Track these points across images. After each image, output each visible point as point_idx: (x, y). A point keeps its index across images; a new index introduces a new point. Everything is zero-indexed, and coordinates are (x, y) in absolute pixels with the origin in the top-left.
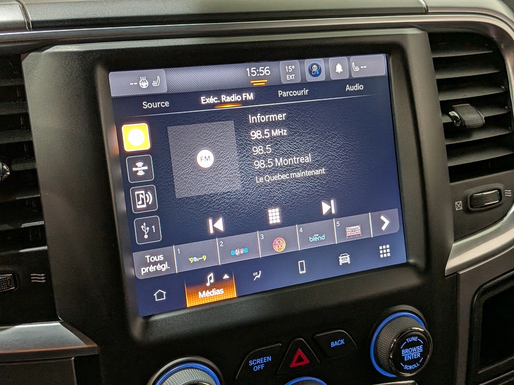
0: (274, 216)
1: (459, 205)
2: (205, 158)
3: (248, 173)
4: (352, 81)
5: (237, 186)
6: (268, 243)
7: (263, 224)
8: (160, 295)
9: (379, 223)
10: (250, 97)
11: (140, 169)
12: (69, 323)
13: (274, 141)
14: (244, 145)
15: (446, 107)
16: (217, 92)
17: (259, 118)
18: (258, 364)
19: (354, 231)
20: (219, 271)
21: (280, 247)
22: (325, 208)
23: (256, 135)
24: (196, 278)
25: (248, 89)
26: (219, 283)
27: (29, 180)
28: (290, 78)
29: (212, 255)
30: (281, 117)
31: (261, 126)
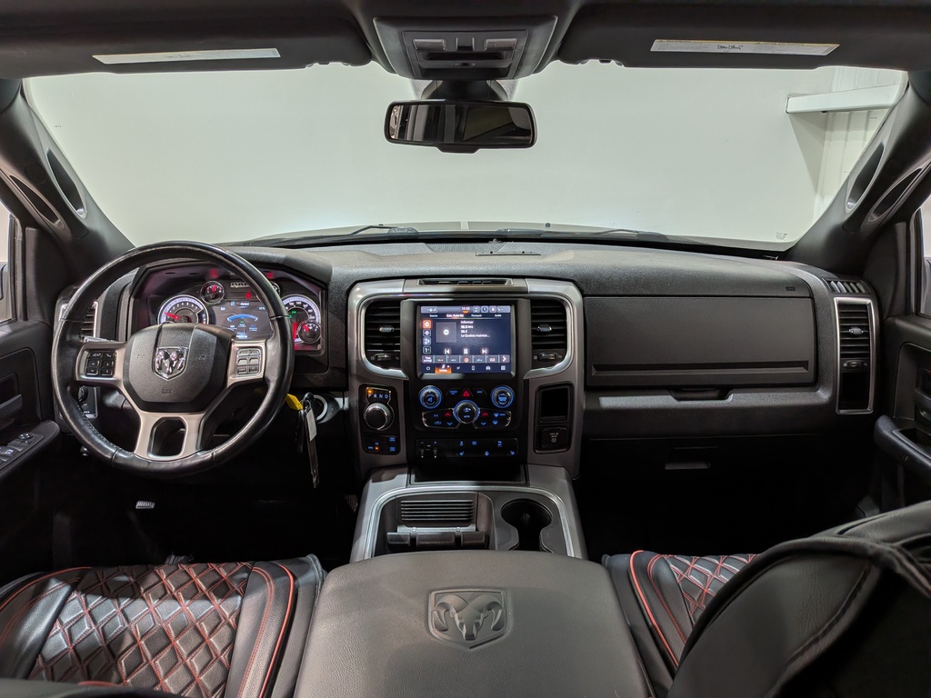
0: (466, 351)
1: (536, 358)
2: (446, 332)
3: (458, 337)
4: (497, 314)
5: (455, 341)
6: (463, 359)
7: (462, 353)
8: (428, 368)
9: (502, 359)
10: (462, 316)
11: (427, 333)
12: (404, 372)
13: (468, 329)
14: (459, 329)
15: (534, 325)
16: (452, 313)
17: (465, 322)
18: (453, 392)
19: (492, 360)
20: (446, 365)
21: (467, 361)
22: (483, 351)
23: (463, 327)
24: (439, 365)
25: (462, 313)
26: (446, 368)
27: (398, 333)
28: (476, 311)
29: (445, 360)
30: (472, 322)
31: (465, 325)
